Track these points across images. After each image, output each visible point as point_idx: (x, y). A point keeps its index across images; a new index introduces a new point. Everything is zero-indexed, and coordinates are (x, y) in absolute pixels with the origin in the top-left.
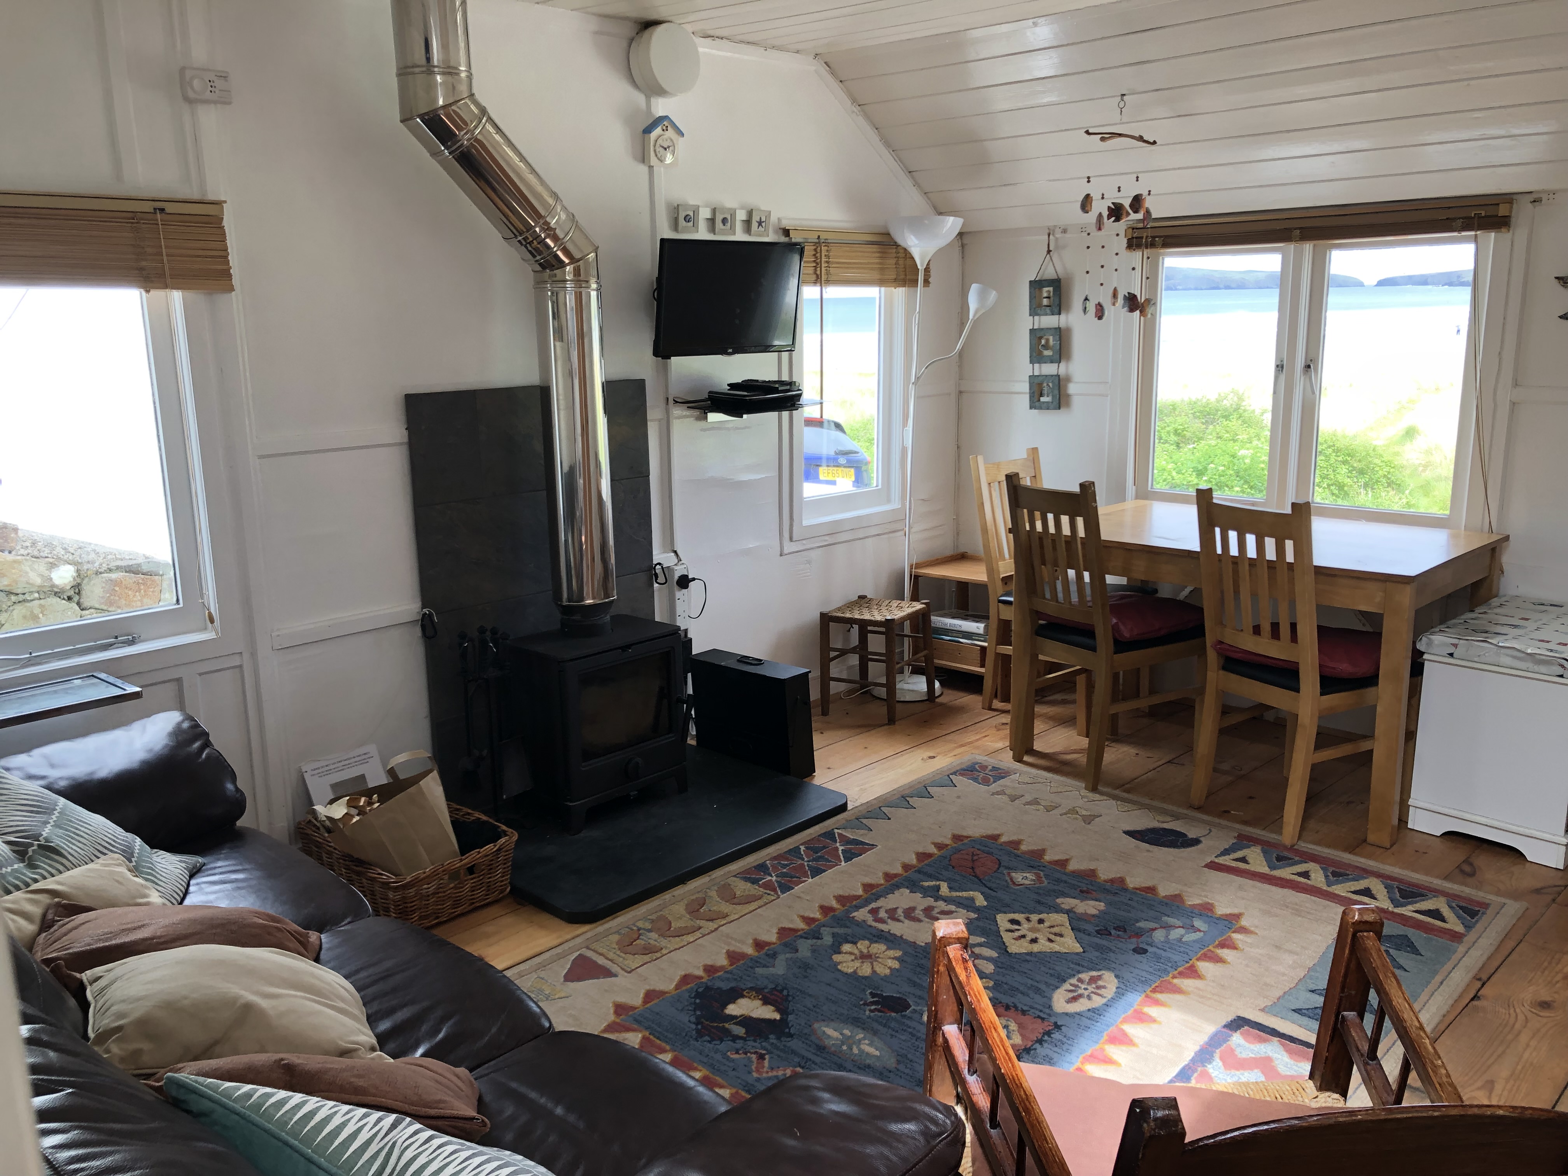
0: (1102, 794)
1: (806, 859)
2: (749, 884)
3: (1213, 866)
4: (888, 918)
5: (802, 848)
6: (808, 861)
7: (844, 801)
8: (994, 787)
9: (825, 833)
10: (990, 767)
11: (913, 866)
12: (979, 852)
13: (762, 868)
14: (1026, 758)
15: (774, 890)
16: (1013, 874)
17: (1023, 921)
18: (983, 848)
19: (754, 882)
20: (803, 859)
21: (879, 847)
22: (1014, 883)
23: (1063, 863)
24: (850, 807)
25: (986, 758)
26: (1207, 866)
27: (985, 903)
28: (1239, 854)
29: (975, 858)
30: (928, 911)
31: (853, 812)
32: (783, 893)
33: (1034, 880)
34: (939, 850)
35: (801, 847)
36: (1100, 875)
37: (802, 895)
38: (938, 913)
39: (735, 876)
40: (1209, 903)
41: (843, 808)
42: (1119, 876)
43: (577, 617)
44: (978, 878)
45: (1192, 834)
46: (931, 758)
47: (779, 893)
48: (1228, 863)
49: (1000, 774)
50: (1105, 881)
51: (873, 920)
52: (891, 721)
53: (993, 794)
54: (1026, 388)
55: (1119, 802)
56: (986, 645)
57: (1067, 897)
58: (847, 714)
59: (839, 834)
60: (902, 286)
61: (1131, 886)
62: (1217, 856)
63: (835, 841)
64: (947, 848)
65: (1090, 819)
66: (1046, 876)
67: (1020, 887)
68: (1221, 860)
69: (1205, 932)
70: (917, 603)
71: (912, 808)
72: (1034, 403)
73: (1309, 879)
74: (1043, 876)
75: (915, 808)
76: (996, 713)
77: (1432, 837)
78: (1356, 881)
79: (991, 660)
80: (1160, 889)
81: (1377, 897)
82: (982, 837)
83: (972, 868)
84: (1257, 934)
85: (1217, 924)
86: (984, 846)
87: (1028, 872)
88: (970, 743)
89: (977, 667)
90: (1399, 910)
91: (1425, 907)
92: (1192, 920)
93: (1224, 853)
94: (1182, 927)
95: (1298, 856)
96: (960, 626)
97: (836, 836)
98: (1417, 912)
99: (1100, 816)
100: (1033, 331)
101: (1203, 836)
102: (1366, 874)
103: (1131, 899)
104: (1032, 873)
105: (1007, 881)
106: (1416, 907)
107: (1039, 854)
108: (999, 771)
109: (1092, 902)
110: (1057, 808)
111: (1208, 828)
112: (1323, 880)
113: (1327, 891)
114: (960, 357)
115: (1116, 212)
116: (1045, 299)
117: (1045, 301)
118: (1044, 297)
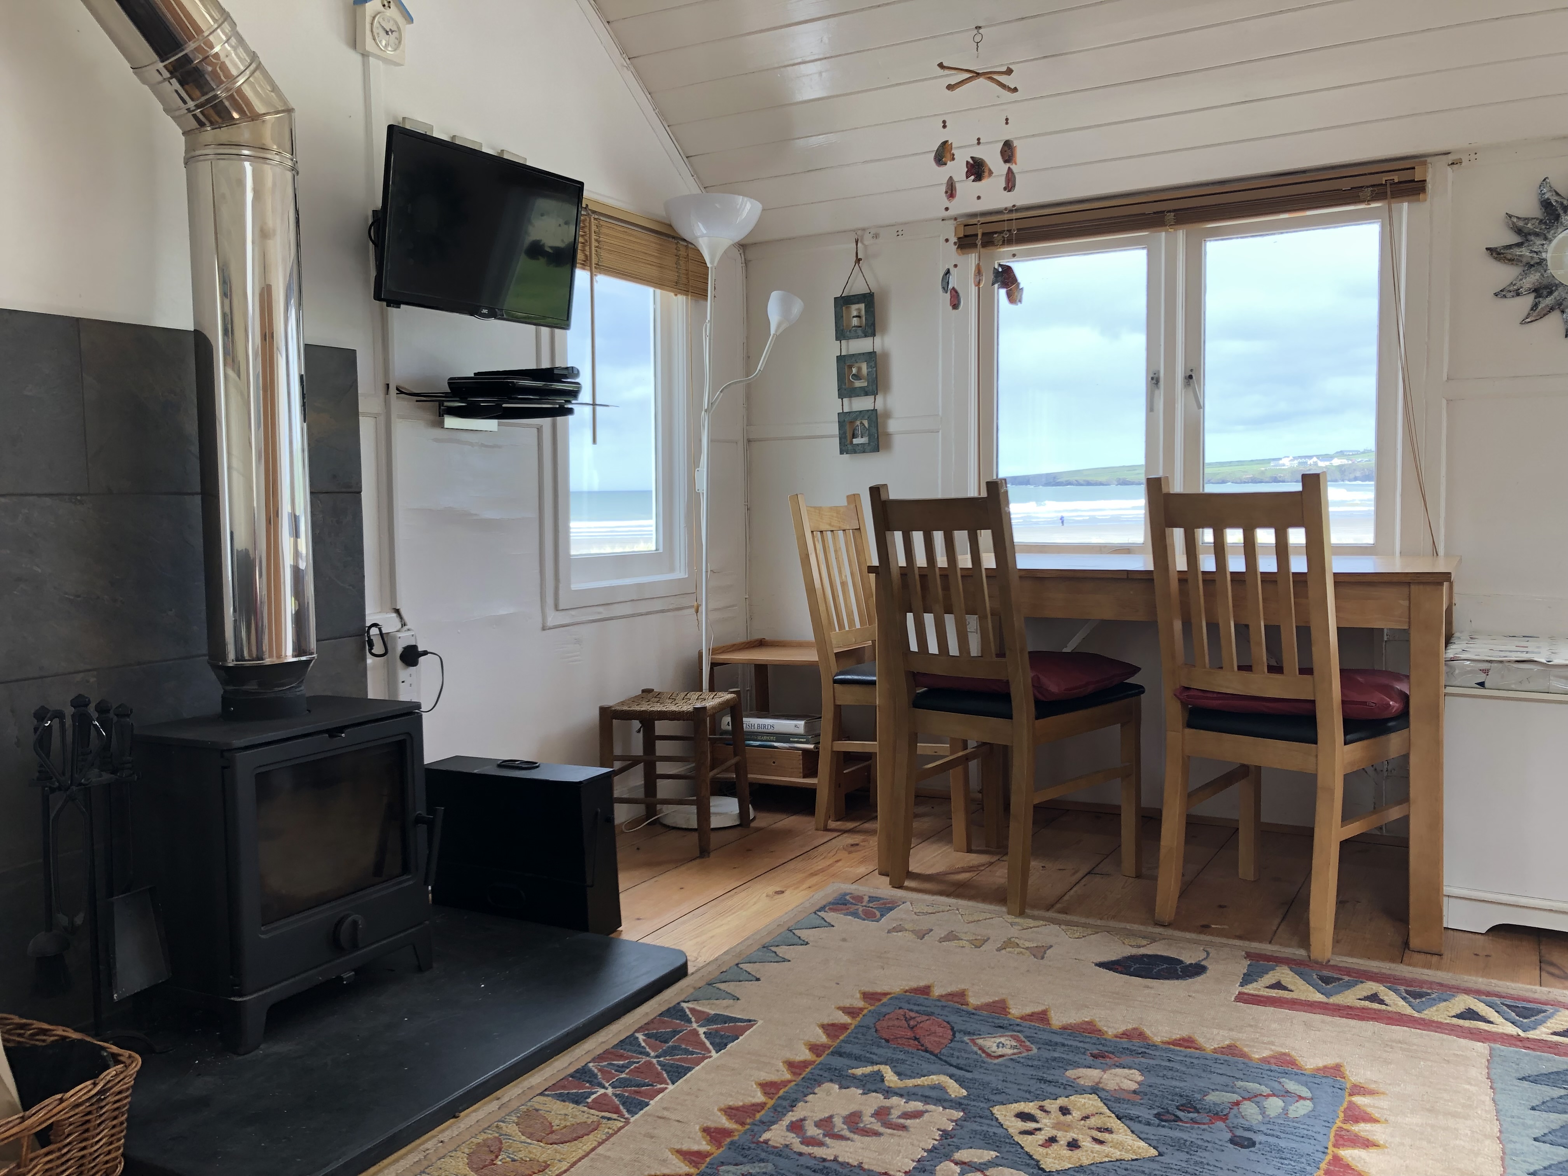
0: (1034, 918)
1: (652, 1054)
2: (572, 1105)
3: (1242, 998)
4: (825, 1135)
5: (640, 1037)
6: (657, 1057)
7: (684, 960)
8: (885, 921)
9: (668, 1010)
10: (866, 899)
11: (825, 1047)
12: (913, 1014)
13: (583, 1075)
14: (907, 883)
15: (617, 1111)
16: (980, 1042)
17: (1039, 1114)
18: (916, 1008)
19: (577, 1100)
20: (648, 1055)
21: (760, 1023)
22: (989, 1055)
23: (1042, 1017)
24: (691, 969)
25: (854, 887)
26: (1237, 999)
27: (964, 1093)
28: (1270, 978)
29: (912, 1023)
30: (881, 1114)
31: (699, 975)
32: (633, 1113)
33: (1015, 1047)
34: (853, 1018)
35: (637, 1035)
36: (1105, 1029)
37: (666, 1114)
38: (899, 1117)
39: (541, 1094)
40: (1285, 1054)
41: (680, 972)
42: (1130, 1027)
43: (252, 686)
44: (932, 1053)
45: (1189, 957)
46: (777, 893)
47: (627, 1115)
48: (1261, 993)
49: (884, 906)
50: (1116, 1036)
51: (802, 1143)
52: (704, 852)
53: (889, 931)
54: (835, 429)
55: (1063, 927)
56: (811, 746)
57: (1079, 1067)
58: (638, 849)
59: (692, 1010)
60: (687, 295)
61: (1157, 1039)
62: (1242, 985)
63: (689, 1021)
64: (863, 1013)
65: (1040, 952)
66: (1030, 1039)
67: (1000, 1060)
68: (1250, 989)
69: (1311, 1099)
70: (720, 693)
71: (785, 960)
72: (846, 447)
73: (1387, 1005)
74: (1024, 1039)
75: (789, 961)
76: (836, 834)
77: (1477, 936)
78: (1445, 1000)
79: (824, 765)
80: (1201, 1040)
81: (1491, 1020)
82: (906, 992)
83: (916, 1039)
84: (1387, 1094)
85: (1318, 1084)
86: (915, 1004)
87: (1000, 1036)
88: (822, 871)
89: (804, 777)
90: (1532, 1034)
91: (1558, 1026)
92: (1280, 1083)
93: (1247, 979)
94: (1274, 1095)
95: (1349, 976)
96: (772, 726)
97: (688, 1012)
98: (1555, 1034)
99: (1051, 946)
100: (840, 359)
101: (1203, 960)
102: (1449, 991)
103: (1169, 1060)
104: (1006, 1036)
105: (976, 1053)
106: (1548, 1028)
107: (999, 1008)
108: (881, 902)
109: (1119, 1071)
110: (987, 941)
111: (1202, 948)
112: (1404, 1004)
113: (1423, 1020)
114: (748, 397)
115: (977, 169)
116: (855, 319)
117: (855, 322)
118: (854, 317)
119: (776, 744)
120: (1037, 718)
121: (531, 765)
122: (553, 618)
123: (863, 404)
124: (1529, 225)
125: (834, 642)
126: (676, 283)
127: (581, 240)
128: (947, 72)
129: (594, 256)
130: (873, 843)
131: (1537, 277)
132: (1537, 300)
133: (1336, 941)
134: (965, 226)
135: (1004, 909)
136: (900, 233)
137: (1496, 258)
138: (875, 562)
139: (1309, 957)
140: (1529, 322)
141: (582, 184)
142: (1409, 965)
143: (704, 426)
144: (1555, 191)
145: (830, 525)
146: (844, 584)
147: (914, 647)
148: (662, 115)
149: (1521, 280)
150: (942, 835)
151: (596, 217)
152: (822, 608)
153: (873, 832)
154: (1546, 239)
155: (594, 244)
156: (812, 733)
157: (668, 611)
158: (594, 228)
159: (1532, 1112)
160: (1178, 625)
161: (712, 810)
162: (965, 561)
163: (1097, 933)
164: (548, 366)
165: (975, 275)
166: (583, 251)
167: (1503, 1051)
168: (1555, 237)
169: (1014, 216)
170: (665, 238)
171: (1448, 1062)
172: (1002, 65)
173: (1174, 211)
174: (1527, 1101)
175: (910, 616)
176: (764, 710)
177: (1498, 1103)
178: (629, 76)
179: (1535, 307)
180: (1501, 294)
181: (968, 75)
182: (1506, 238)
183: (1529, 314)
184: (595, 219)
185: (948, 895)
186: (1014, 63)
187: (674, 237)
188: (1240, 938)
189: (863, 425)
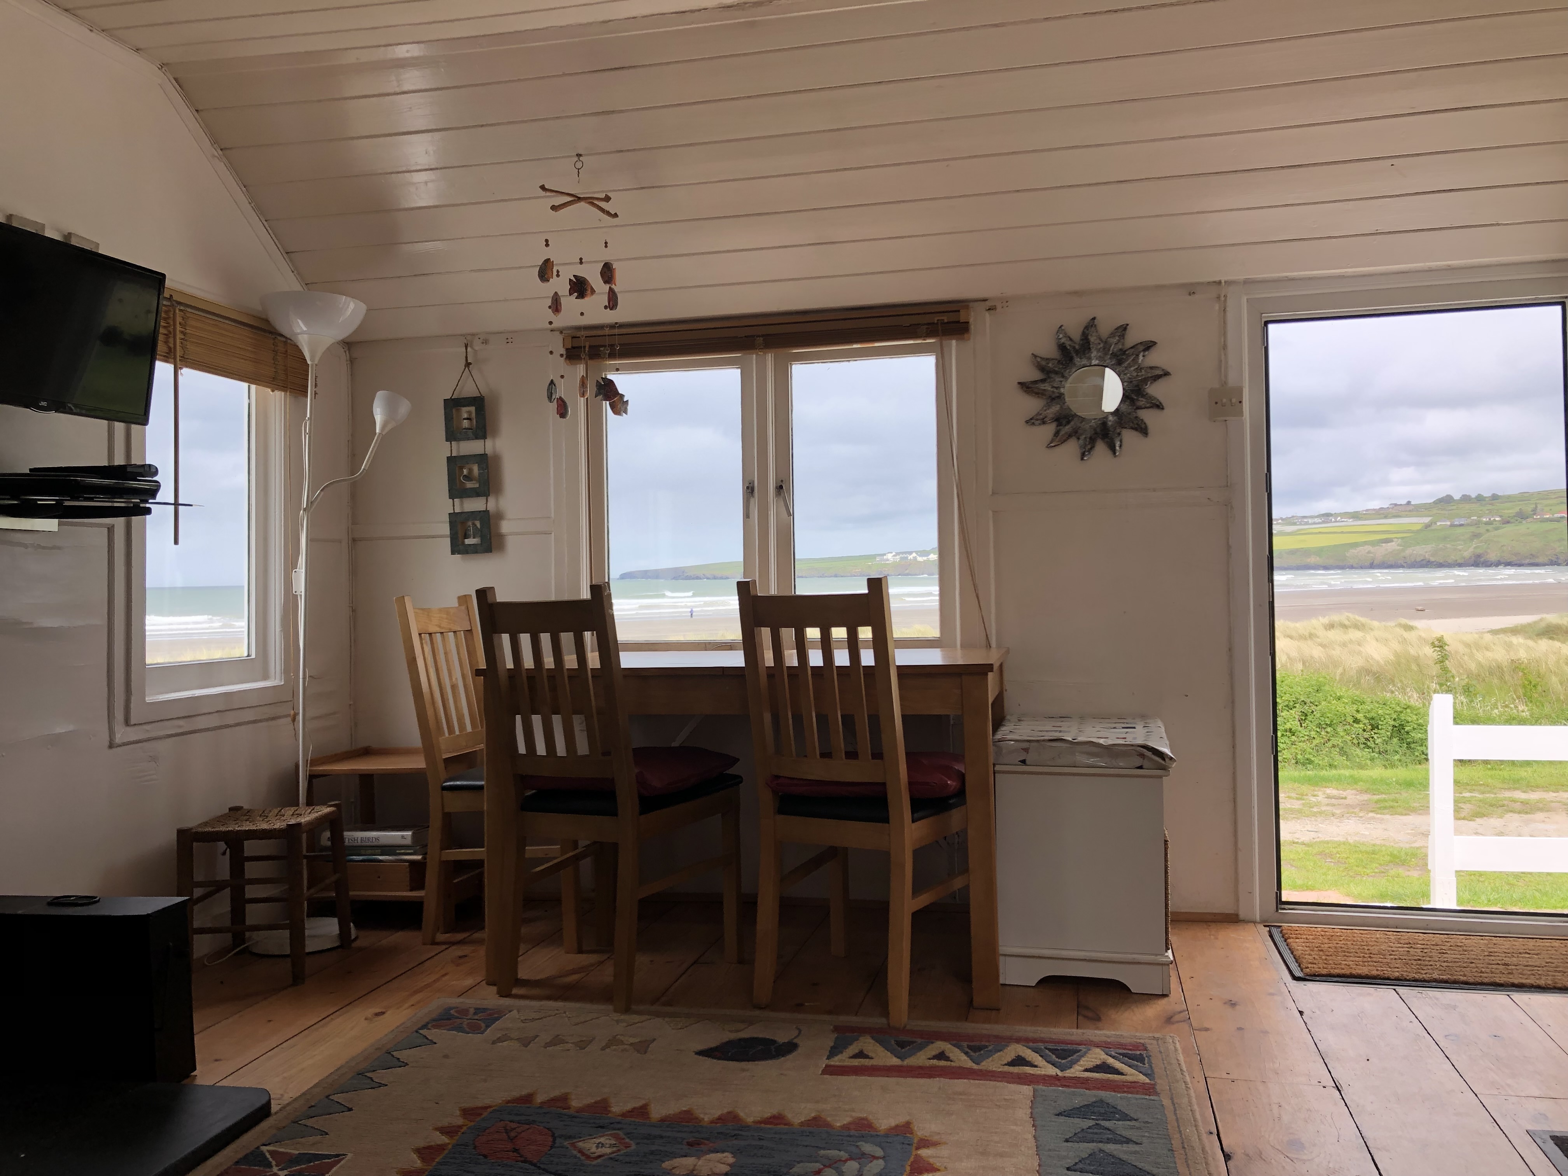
0: (639, 1013)
3: (830, 1070)
7: (267, 1099)
8: (490, 1033)
9: (246, 1157)
10: (472, 1011)
11: (420, 1171)
12: (514, 1125)
14: (515, 991)
16: (580, 1144)
18: (517, 1118)
21: (350, 1156)
22: (588, 1157)
23: (642, 1111)
24: (274, 1108)
25: (460, 1000)
26: (825, 1072)
28: (853, 1049)
29: (513, 1134)
31: (283, 1113)
33: (611, 1146)
34: (452, 1137)
36: (702, 1116)
40: (863, 1119)
41: (263, 1112)
42: (725, 1111)
44: (530, 1163)
45: (782, 1037)
46: (377, 1014)
48: (846, 1064)
49: (491, 1017)
50: (712, 1122)
52: (297, 978)
53: (494, 1043)
54: (446, 529)
55: (667, 1019)
56: (419, 857)
57: (676, 1158)
58: (222, 982)
59: (272, 1153)
60: (285, 391)
61: (750, 1120)
62: (828, 1058)
63: (269, 1165)
64: (462, 1131)
65: (643, 1047)
66: (629, 1136)
67: (599, 1161)
68: (836, 1061)
69: (883, 1158)
70: (318, 807)
71: (381, 1085)
72: (458, 547)
73: (951, 1061)
74: (624, 1136)
75: (386, 1085)
76: (444, 947)
77: (1029, 989)
78: (1000, 1051)
79: (432, 876)
80: (789, 1116)
81: (1036, 1063)
82: (509, 1102)
83: (515, 1150)
84: (947, 1144)
85: (890, 1143)
86: (517, 1115)
87: (601, 1137)
88: (427, 986)
89: (411, 890)
90: (1069, 1073)
91: (1090, 1063)
92: (857, 1146)
93: (834, 1052)
94: (851, 1159)
95: (922, 1038)
96: (377, 839)
97: (268, 1156)
98: (1086, 1070)
99: (654, 1040)
100: (451, 460)
101: (795, 1038)
102: (1002, 1042)
103: (760, 1139)
104: (607, 1135)
105: (575, 1157)
106: (1081, 1066)
107: (602, 1106)
108: (489, 1012)
109: (712, 1156)
110: (591, 1042)
111: (795, 1027)
112: (966, 1058)
113: (981, 1071)
114: (353, 496)
115: (580, 287)
116: (465, 421)
117: (466, 424)
118: (464, 419)
119: (381, 858)
120: (641, 814)
121: (90, 901)
122: (122, 734)
123: (475, 505)
124: (1050, 365)
125: (443, 747)
126: (274, 378)
127: (162, 330)
128: (548, 194)
129: (178, 348)
130: (481, 953)
131: (1057, 409)
132: (1059, 428)
133: (912, 1006)
134: (573, 337)
135: (611, 1007)
136: (510, 340)
137: (1025, 391)
138: (483, 665)
139: (889, 1024)
140: (1053, 446)
141: (164, 276)
142: (973, 1022)
143: (302, 526)
144: (1069, 337)
145: (440, 627)
146: (454, 687)
147: (522, 749)
148: (259, 209)
149: (1045, 410)
150: (552, 938)
151: (182, 308)
152: (430, 712)
153: (480, 942)
154: (1063, 376)
155: (179, 336)
156: (419, 844)
157: (260, 721)
158: (179, 319)
159: (1066, 1144)
160: (767, 717)
161: (307, 933)
162: (570, 661)
163: (699, 1022)
164: (122, 463)
165: (580, 387)
166: (166, 342)
167: (1044, 1091)
168: (1070, 375)
169: (616, 331)
170: (263, 333)
171: (999, 1107)
172: (602, 192)
173: (763, 336)
174: (1062, 1134)
175: (518, 718)
176: (370, 822)
177: (1039, 1139)
178: (221, 167)
179: (1057, 434)
180: (1031, 422)
181: (569, 199)
182: (1032, 374)
183: (1053, 439)
184: (180, 310)
185: (556, 999)
186: (611, 191)
187: (271, 333)
188: (830, 1012)
189: (476, 525)
